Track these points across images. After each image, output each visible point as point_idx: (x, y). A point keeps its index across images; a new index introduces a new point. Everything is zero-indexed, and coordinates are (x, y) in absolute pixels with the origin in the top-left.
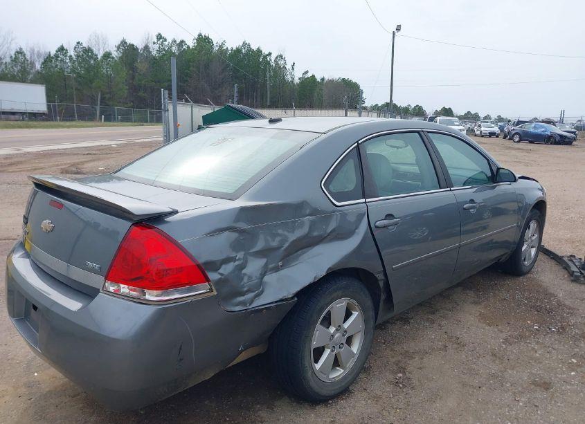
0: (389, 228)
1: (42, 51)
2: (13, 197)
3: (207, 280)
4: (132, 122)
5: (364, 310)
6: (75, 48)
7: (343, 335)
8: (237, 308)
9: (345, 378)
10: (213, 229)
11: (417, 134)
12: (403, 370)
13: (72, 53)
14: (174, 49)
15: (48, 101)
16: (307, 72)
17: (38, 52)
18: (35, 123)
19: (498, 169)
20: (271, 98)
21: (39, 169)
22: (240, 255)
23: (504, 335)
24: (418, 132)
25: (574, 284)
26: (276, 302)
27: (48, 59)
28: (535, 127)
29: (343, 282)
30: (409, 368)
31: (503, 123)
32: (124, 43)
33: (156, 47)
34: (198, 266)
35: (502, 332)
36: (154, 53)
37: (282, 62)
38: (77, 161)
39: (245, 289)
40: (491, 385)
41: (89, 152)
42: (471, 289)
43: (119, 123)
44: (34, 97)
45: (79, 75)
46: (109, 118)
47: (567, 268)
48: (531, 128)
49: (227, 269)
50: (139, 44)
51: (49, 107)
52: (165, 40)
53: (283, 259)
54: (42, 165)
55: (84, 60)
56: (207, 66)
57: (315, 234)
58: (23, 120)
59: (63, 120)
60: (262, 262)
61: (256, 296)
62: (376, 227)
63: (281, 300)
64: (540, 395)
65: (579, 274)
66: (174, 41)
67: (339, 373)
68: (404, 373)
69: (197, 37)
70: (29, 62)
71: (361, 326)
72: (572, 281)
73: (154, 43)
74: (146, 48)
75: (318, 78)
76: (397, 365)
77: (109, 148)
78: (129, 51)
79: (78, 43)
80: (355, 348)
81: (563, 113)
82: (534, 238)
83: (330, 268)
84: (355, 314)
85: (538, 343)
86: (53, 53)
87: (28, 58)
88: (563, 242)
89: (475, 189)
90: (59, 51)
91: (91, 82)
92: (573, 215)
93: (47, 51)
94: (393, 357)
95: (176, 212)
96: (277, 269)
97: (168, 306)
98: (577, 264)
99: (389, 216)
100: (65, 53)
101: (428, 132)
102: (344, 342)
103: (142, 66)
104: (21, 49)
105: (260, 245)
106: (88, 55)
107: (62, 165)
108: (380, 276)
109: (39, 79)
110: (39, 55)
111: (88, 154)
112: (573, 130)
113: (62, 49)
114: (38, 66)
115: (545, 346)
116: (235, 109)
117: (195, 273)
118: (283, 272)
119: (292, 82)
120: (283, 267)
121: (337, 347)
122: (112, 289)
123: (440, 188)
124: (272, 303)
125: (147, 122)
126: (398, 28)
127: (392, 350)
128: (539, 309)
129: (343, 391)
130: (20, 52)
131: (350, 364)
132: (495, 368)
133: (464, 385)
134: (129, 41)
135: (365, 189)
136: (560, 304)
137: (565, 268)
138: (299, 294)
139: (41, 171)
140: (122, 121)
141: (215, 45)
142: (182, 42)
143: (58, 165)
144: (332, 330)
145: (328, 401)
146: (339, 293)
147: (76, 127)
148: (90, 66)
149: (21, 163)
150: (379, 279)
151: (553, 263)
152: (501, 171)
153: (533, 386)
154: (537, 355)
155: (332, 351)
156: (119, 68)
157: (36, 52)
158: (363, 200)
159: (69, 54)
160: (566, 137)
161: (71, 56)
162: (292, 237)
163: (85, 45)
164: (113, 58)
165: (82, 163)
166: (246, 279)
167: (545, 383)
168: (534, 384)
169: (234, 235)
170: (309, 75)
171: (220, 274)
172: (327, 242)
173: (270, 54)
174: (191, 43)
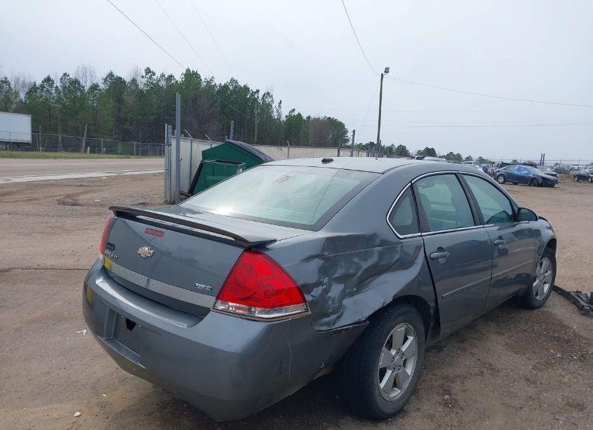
0: (440, 260)
1: (27, 81)
2: (19, 227)
3: (304, 301)
4: (117, 154)
5: (418, 336)
6: (62, 79)
7: (402, 358)
8: (324, 328)
9: (401, 398)
10: (307, 256)
11: (454, 176)
12: (448, 392)
13: (58, 84)
14: (163, 83)
15: (33, 131)
16: (294, 110)
17: (23, 82)
18: (20, 153)
19: (520, 209)
20: (258, 134)
21: (33, 200)
22: (326, 280)
23: (532, 363)
24: (455, 174)
25: (584, 317)
26: (352, 324)
27: (33, 90)
28: (518, 169)
29: (404, 308)
30: (453, 391)
31: (485, 165)
32: (111, 75)
33: (144, 80)
34: (298, 287)
35: (530, 359)
36: (141, 86)
37: (270, 99)
38: (70, 192)
39: (330, 311)
40: (530, 405)
41: (81, 184)
42: (492, 321)
43: (106, 156)
44: (19, 127)
45: (64, 106)
46: (95, 149)
47: (575, 303)
48: (514, 170)
49: (317, 292)
50: (127, 77)
51: (33, 137)
52: (154, 74)
53: (357, 285)
54: (35, 196)
55: (70, 91)
56: (194, 101)
57: (384, 263)
58: (6, 149)
59: (46, 151)
60: (341, 287)
61: (339, 318)
62: (431, 259)
63: (356, 323)
64: (575, 414)
65: (589, 308)
66: (163, 75)
67: (396, 393)
68: (449, 395)
69: (184, 72)
70: (13, 92)
71: (415, 349)
72: (583, 315)
73: (143, 77)
74: (134, 81)
75: (305, 117)
76: (441, 387)
77: (99, 180)
78: (116, 83)
79: (65, 74)
80: (409, 370)
81: (543, 156)
82: (546, 274)
83: (395, 295)
84: (411, 339)
85: (564, 369)
86: (39, 82)
87: (13, 86)
88: (567, 279)
89: (498, 227)
90: (45, 81)
91: (76, 113)
92: (569, 254)
93: (33, 81)
94: (436, 381)
95: (275, 241)
96: (352, 294)
97: (275, 323)
98: (584, 298)
99: (440, 249)
100: (52, 84)
101: (463, 174)
102: (402, 365)
103: (129, 100)
104: (6, 78)
105: (339, 272)
106: (74, 87)
107: (57, 196)
108: (432, 305)
109: (22, 109)
110: (24, 85)
111: (81, 186)
112: (554, 173)
113: (48, 80)
114: (22, 96)
115: (571, 373)
116: (235, 145)
117: (296, 294)
118: (357, 297)
119: (279, 119)
120: (357, 292)
121: (397, 369)
122: (222, 307)
123: (475, 225)
124: (349, 325)
125: (132, 154)
126: (387, 71)
127: (434, 375)
128: (558, 339)
129: (400, 411)
130: (5, 82)
131: (406, 386)
132: (531, 390)
133: (507, 406)
134: (117, 74)
135: (420, 224)
136: (576, 335)
137: (574, 303)
138: (371, 318)
139: (37, 201)
140: (107, 153)
141: (203, 80)
142: (171, 76)
143: (52, 196)
144: (393, 352)
145: (387, 419)
146: (401, 318)
147: (61, 158)
148: (75, 98)
149: (14, 193)
150: (431, 306)
151: (562, 298)
152: (522, 211)
153: (568, 408)
154: (566, 380)
155: (393, 372)
156: (106, 101)
157: (20, 82)
158: (419, 234)
159: (55, 85)
160: (548, 179)
161: (57, 87)
162: (365, 265)
163: (72, 77)
164: (101, 90)
165: (78, 194)
166: (330, 302)
167: (578, 404)
168: (568, 405)
169: (322, 262)
170: (296, 113)
171: (312, 296)
172: (391, 271)
173: (258, 91)
174: (179, 77)
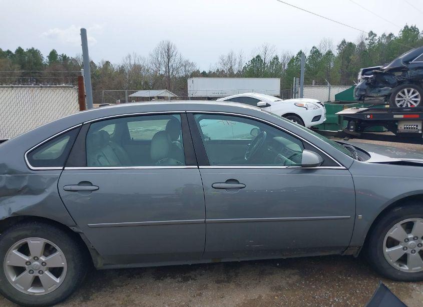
1: (290, 56)
6: (311, 51)
7: (43, 265)
14: (384, 41)
24: (180, 114)
27: (292, 61)
32: (344, 42)
33: (368, 42)
50: (356, 41)
52: (376, 36)
62: (63, 190)
66: (384, 35)
67: (39, 291)
69: (403, 29)
71: (63, 263)
73: (366, 39)
74: (362, 43)
78: (347, 47)
79: (314, 47)
86: (295, 56)
100: (302, 55)
103: (354, 58)
104: (276, 56)
113: (300, 53)
114: (285, 66)
121: (36, 271)
123: (186, 165)
130: (276, 58)
131: (52, 289)
134: (348, 41)
135: (68, 159)
142: (391, 35)
155: (30, 273)
163: (317, 48)
172: (22, 195)
